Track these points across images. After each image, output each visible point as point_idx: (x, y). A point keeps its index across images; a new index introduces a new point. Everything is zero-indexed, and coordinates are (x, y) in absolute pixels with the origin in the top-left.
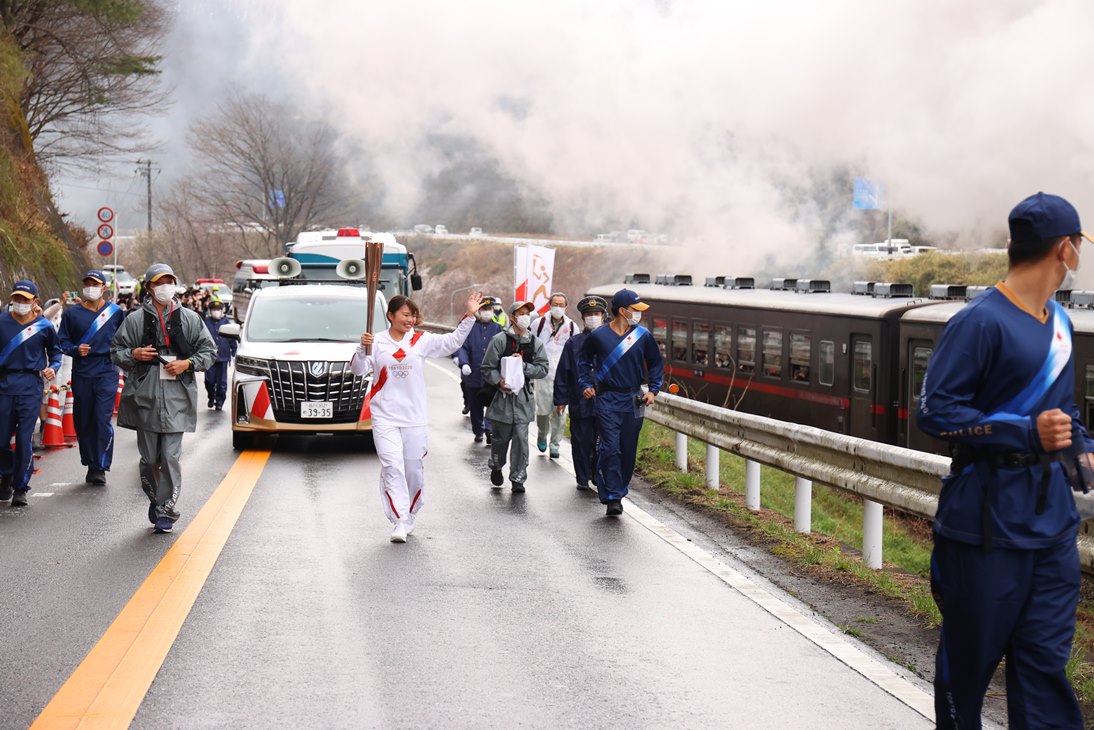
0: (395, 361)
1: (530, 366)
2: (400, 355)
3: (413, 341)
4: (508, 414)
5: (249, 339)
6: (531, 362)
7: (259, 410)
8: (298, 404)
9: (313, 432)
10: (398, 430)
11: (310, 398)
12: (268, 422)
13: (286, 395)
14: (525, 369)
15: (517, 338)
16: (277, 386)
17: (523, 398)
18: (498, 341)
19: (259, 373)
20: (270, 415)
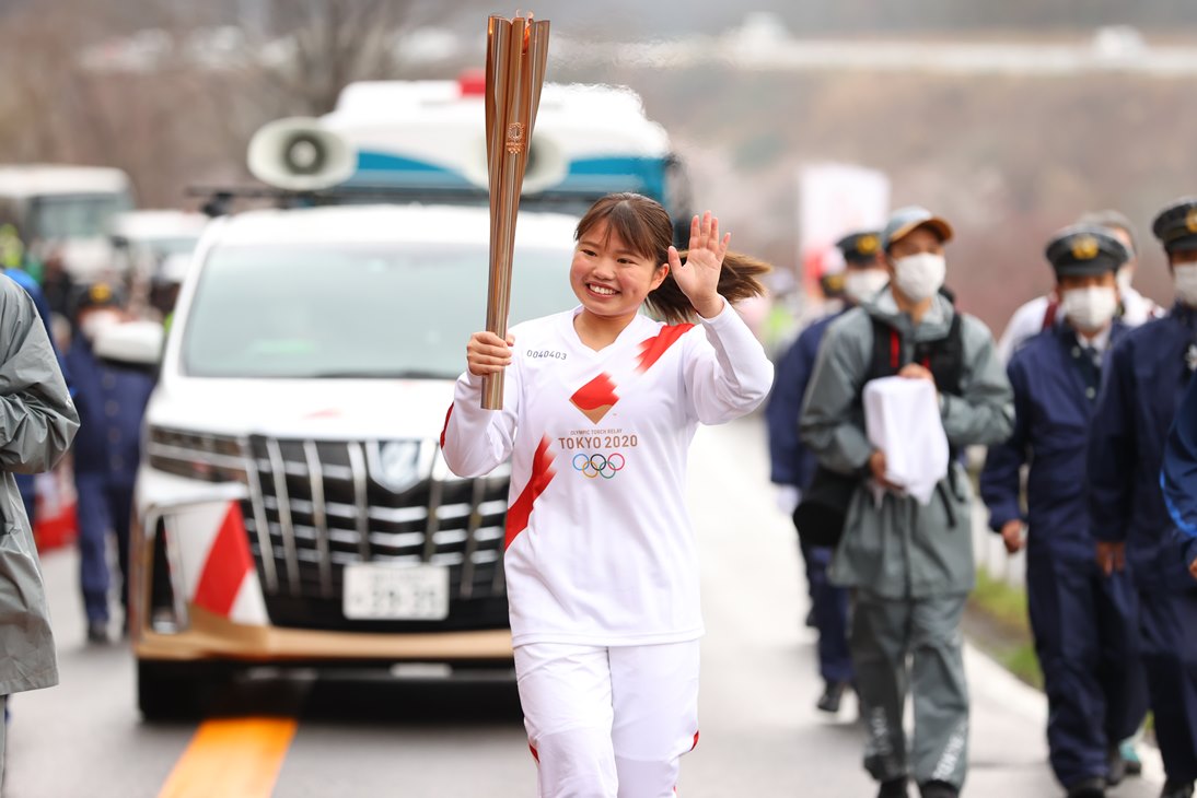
0: (579, 418)
1: (957, 405)
2: (595, 397)
3: (652, 351)
4: (892, 568)
5: (188, 370)
6: (958, 393)
7: (216, 592)
8: (338, 572)
9: (387, 663)
10: (601, 658)
11: (375, 552)
12: (246, 631)
13: (301, 544)
14: (945, 415)
15: (902, 325)
16: (272, 516)
17: (939, 515)
18: (844, 339)
19: (217, 476)
20: (250, 604)
